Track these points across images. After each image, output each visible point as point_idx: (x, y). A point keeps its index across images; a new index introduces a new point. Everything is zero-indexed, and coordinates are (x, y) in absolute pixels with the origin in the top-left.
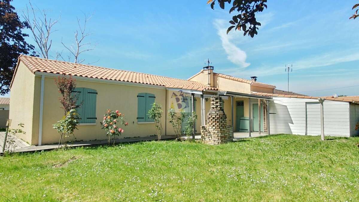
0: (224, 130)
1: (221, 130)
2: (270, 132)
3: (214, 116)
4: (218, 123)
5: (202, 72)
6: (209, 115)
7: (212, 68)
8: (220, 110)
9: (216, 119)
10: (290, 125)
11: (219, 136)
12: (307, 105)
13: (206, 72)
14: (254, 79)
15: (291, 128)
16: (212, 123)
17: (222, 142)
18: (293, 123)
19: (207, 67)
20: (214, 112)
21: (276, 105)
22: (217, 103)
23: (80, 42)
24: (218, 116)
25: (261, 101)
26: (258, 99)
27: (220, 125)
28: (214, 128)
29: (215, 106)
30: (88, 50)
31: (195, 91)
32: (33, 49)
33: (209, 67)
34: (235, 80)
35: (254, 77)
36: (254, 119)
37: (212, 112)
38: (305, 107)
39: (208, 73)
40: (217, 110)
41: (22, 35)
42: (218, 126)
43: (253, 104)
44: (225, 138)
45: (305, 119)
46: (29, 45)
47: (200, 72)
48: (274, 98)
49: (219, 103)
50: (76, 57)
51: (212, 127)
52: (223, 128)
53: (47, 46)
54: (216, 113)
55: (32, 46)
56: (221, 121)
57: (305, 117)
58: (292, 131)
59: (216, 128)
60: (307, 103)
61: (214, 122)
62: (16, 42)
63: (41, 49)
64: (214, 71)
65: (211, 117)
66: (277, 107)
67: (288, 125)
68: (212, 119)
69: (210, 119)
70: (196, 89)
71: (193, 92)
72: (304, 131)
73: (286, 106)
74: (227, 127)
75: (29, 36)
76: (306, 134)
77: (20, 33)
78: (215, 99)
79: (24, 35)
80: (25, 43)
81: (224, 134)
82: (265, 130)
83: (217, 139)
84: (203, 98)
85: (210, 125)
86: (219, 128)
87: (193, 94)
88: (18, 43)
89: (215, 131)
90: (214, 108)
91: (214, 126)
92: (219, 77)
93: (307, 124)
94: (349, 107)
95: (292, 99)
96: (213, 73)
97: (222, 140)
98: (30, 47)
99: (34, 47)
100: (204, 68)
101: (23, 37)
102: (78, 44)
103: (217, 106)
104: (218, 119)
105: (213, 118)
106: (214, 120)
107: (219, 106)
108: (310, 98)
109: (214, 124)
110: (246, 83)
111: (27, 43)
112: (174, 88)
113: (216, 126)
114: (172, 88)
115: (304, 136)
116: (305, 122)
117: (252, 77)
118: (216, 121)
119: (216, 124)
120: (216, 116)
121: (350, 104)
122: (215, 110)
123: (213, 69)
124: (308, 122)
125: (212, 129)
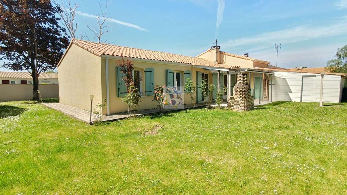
0: (249, 100)
1: (247, 100)
2: (272, 99)
3: (242, 89)
4: (244, 94)
5: (209, 51)
6: (237, 88)
7: (218, 47)
8: (246, 85)
9: (243, 92)
10: (289, 94)
11: (245, 104)
12: (303, 78)
13: (215, 51)
14: (247, 56)
15: (290, 96)
16: (239, 95)
17: (247, 109)
18: (292, 93)
19: (214, 47)
20: (242, 86)
21: (276, 78)
22: (244, 78)
23: (102, 24)
24: (245, 89)
25: (265, 75)
26: (262, 74)
27: (246, 96)
28: (241, 98)
29: (242, 81)
30: (107, 32)
31: (222, 69)
32: (65, 32)
33: (217, 46)
34: (240, 58)
35: (246, 54)
36: (255, 89)
37: (240, 86)
38: (301, 79)
39: (216, 52)
40: (244, 84)
41: (56, 19)
42: (244, 97)
43: (255, 77)
44: (249, 106)
45: (301, 89)
46: (62, 28)
47: (207, 51)
48: (275, 73)
49: (246, 78)
50: (99, 38)
51: (239, 98)
52: (248, 98)
53: (73, 28)
54: (243, 86)
55: (64, 29)
56: (247, 93)
57: (301, 87)
58: (292, 98)
59: (243, 98)
60: (303, 76)
61: (241, 94)
62: (51, 25)
63: (70, 31)
64: (220, 50)
65: (239, 90)
66: (278, 80)
67: (288, 94)
68: (239, 92)
69: (237, 91)
70: (224, 67)
71: (220, 69)
72: (300, 99)
73: (285, 79)
74: (251, 97)
75: (61, 20)
76: (301, 101)
77: (54, 17)
78: (242, 75)
79: (58, 19)
80: (58, 26)
81: (249, 103)
82: (265, 98)
83: (244, 107)
84: (229, 75)
85: (237, 96)
86: (246, 99)
87: (219, 71)
88: (52, 26)
89: (242, 101)
90: (241, 82)
91: (241, 97)
92: (226, 56)
93: (302, 93)
94: (340, 80)
95: (290, 73)
96: (220, 52)
97: (247, 108)
98: (62, 30)
99: (66, 30)
100: (212, 47)
101: (57, 21)
102: (100, 26)
103: (244, 81)
104: (245, 91)
105: (241, 91)
106: (242, 92)
107: (245, 81)
108: (307, 73)
109: (241, 95)
110: (250, 60)
111: (59, 26)
112: (200, 66)
113: (243, 97)
114: (204, 66)
115: (299, 102)
116: (300, 92)
117: (245, 54)
118: (243, 93)
119: (243, 96)
120: (243, 89)
121: (341, 77)
122: (243, 84)
123: (220, 48)
124: (303, 91)
125: (240, 100)
